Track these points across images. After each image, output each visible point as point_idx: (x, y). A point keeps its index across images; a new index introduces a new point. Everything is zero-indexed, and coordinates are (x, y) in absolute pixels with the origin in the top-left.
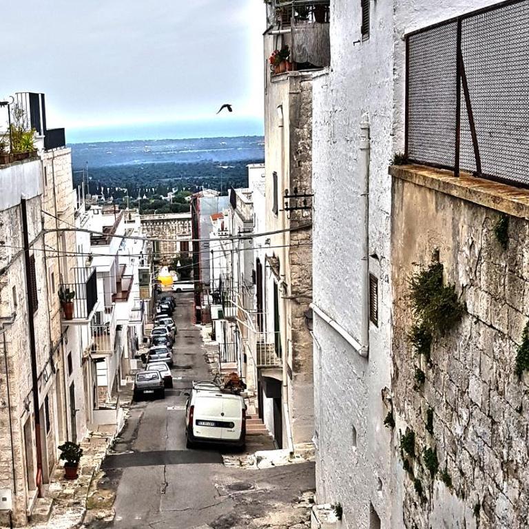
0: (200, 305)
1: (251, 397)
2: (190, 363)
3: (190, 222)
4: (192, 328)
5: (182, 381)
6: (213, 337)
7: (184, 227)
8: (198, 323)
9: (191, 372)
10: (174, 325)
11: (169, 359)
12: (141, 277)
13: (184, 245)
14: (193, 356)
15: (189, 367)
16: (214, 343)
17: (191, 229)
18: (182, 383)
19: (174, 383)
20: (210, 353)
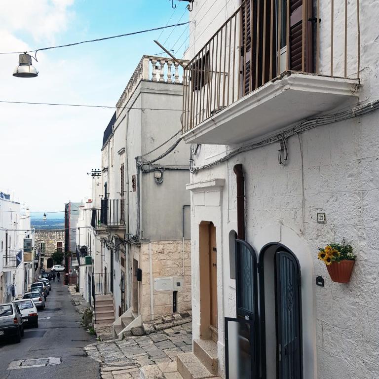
0: (68, 272)
1: (151, 332)
2: (60, 306)
3: (64, 233)
4: (63, 287)
5: (50, 320)
6: (77, 290)
7: (60, 236)
8: (66, 284)
9: (60, 313)
10: (49, 284)
11: (41, 302)
12: (26, 246)
13: (60, 244)
14: (62, 302)
15: (59, 309)
16: (78, 294)
17: (64, 236)
18: (50, 322)
19: (39, 323)
20: (76, 299)
